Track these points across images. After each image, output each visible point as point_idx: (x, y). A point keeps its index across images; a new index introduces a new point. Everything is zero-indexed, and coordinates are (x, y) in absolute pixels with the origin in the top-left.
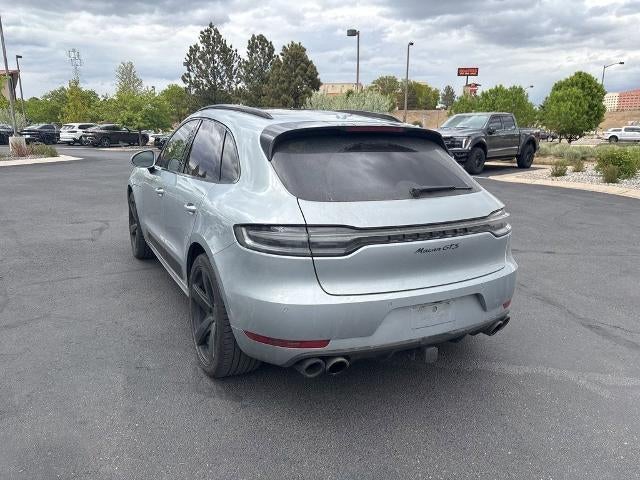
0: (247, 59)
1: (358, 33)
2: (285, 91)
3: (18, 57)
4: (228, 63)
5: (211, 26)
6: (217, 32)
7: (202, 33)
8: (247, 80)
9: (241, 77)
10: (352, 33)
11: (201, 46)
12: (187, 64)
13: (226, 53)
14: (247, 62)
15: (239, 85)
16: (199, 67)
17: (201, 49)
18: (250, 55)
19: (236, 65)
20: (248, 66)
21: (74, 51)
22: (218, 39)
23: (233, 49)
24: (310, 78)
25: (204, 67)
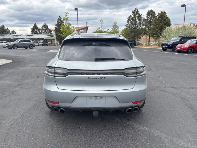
0: (146, 18)
1: (186, 6)
2: (157, 28)
3: (87, 23)
4: (140, 20)
5: (136, 9)
6: (137, 11)
7: (133, 11)
8: (145, 25)
9: (143, 24)
10: (183, 6)
11: (132, 15)
12: (128, 21)
13: (140, 17)
14: (146, 19)
15: (143, 27)
16: (131, 22)
17: (132, 16)
18: (147, 17)
19: (142, 20)
20: (146, 21)
21: (102, 20)
22: (138, 13)
23: (142, 15)
24: (167, 23)
25: (132, 22)
